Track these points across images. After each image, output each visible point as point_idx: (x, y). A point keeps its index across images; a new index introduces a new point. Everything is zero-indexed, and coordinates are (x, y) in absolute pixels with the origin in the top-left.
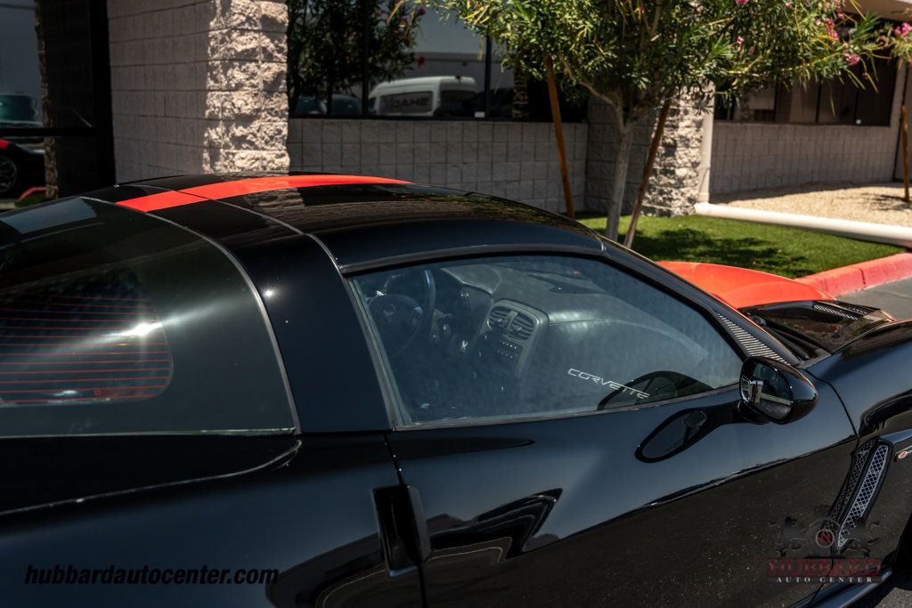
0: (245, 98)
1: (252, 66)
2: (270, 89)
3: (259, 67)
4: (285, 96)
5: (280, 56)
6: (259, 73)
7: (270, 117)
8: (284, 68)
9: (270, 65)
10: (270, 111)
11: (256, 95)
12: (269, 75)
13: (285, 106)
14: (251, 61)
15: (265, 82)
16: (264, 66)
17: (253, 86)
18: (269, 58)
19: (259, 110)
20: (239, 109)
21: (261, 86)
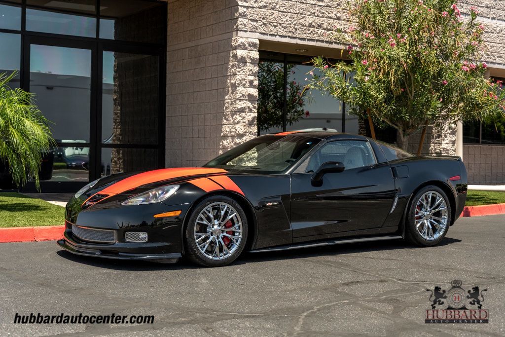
0: (241, 127)
1: (244, 114)
2: (250, 124)
3: (246, 115)
4: (256, 126)
5: (255, 110)
6: (246, 117)
7: (250, 135)
8: (256, 115)
9: (251, 114)
10: (250, 133)
11: (245, 126)
12: (250, 118)
13: (256, 131)
14: (243, 112)
15: (248, 121)
16: (249, 114)
17: (244, 122)
18: (251, 111)
19: (246, 132)
20: (238, 131)
21: (247, 122)
